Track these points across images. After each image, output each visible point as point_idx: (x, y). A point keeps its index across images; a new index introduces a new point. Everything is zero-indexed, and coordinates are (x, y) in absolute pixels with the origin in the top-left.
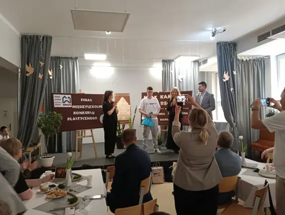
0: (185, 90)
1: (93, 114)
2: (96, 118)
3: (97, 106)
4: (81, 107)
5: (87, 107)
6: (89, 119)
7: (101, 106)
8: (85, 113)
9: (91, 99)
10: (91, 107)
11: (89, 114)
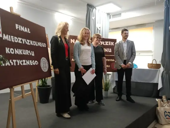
1: (33, 55)
2: (37, 63)
3: (36, 42)
4: (16, 40)
5: (25, 42)
6: (29, 64)
7: (40, 44)
8: (22, 52)
9: (28, 29)
10: (30, 43)
11: (28, 54)
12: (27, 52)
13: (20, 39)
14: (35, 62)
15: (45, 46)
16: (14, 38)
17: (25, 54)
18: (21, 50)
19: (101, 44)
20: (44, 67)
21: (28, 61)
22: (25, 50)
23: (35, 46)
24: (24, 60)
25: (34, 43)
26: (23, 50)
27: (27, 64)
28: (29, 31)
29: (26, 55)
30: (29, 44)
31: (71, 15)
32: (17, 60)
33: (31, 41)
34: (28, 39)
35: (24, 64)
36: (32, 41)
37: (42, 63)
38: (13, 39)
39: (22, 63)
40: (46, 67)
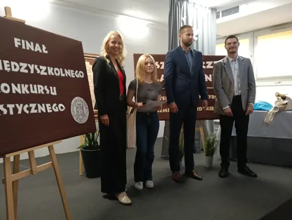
1: (55, 93)
2: (62, 108)
3: (61, 69)
4: (15, 67)
5: (35, 71)
6: (45, 111)
7: (70, 73)
8: (29, 89)
9: (43, 46)
10: (46, 71)
11: (43, 93)
12: (39, 89)
13: (24, 65)
14: (57, 106)
15: (83, 76)
16: (10, 64)
17: (36, 93)
18: (27, 86)
20: (78, 116)
21: (43, 105)
22: (35, 86)
23: (58, 76)
24: (33, 103)
25: (57, 72)
26: (31, 85)
27: (40, 112)
28: (46, 50)
29: (38, 94)
30: (46, 74)
31: (146, 18)
32: (17, 105)
33: (49, 68)
34: (43, 65)
35: (33, 111)
36: (52, 69)
37: (75, 108)
38: (9, 66)
39: (29, 109)
40: (83, 115)
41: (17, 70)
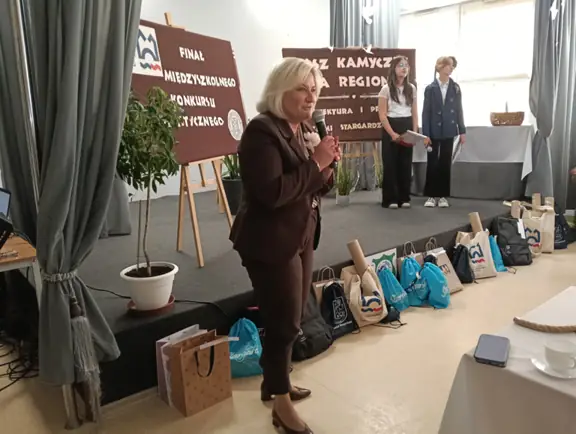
0: (385, 46)
1: (213, 106)
2: (221, 121)
3: (216, 78)
4: (184, 78)
5: (197, 81)
6: (209, 125)
7: (223, 82)
8: (195, 101)
9: (200, 53)
10: (205, 81)
11: (205, 105)
12: (202, 101)
13: (189, 75)
14: (217, 119)
15: (235, 85)
16: (180, 75)
17: (201, 105)
18: (193, 97)
19: (372, 66)
20: (234, 131)
21: (207, 118)
22: (199, 97)
23: (214, 87)
24: (199, 116)
25: (213, 81)
26: (196, 97)
27: (205, 125)
28: (203, 57)
30: (204, 84)
32: (189, 117)
33: (206, 77)
34: (202, 75)
35: (201, 124)
36: (209, 78)
38: (179, 77)
39: (198, 121)
40: (238, 130)
41: (184, 82)
